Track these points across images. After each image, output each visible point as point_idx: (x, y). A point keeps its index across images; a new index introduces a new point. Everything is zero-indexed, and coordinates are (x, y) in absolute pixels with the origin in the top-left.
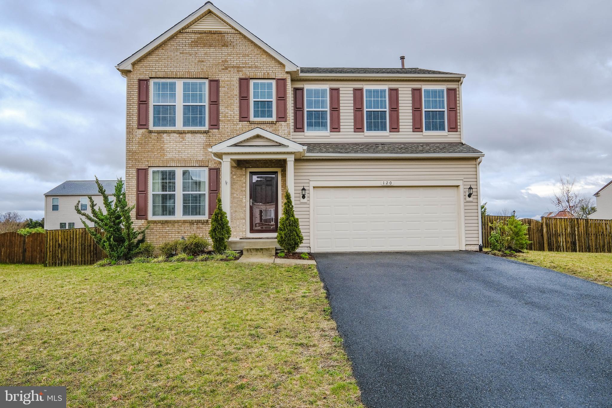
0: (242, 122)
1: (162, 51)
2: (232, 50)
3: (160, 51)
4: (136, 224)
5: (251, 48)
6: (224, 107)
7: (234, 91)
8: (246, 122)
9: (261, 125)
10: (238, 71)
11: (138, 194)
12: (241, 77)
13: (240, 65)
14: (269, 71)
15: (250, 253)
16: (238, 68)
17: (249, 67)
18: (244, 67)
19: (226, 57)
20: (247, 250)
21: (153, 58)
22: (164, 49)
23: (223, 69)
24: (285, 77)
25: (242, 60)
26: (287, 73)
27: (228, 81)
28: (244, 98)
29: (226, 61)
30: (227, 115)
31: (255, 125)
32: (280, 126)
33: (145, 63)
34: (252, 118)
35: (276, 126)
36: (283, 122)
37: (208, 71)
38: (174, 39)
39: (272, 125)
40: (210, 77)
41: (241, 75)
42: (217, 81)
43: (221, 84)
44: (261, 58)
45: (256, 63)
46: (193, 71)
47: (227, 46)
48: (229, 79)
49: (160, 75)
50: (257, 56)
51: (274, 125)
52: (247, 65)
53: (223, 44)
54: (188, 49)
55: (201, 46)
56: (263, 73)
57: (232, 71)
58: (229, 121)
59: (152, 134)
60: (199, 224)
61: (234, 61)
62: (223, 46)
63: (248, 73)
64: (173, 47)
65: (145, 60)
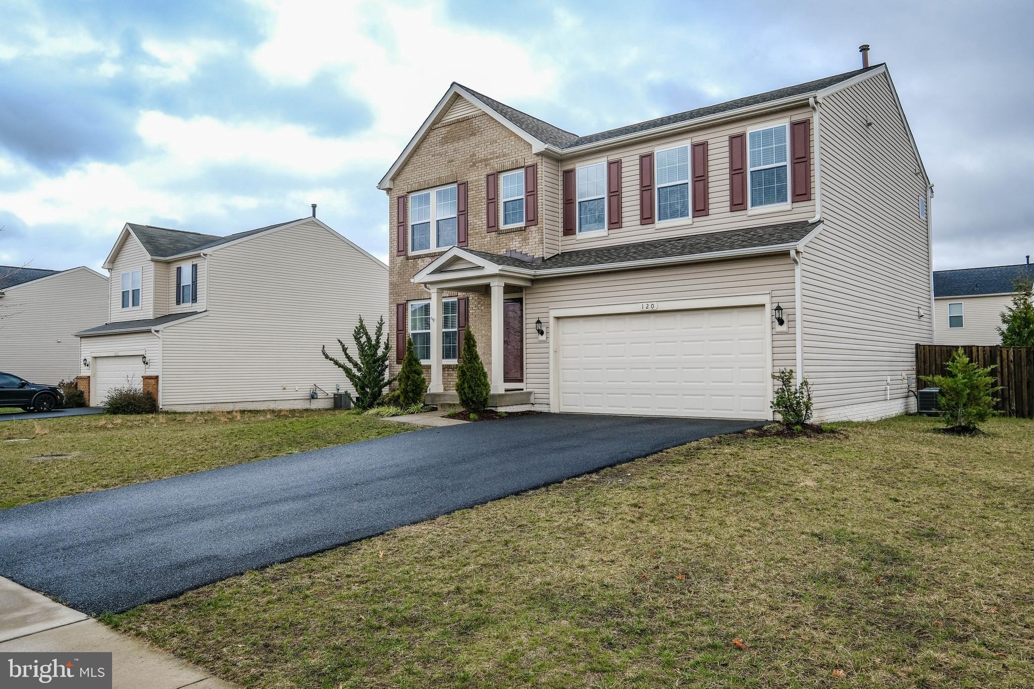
0: (490, 234)
1: (416, 157)
2: (479, 138)
3: (415, 159)
4: (397, 370)
5: (498, 130)
6: (472, 216)
7: (482, 193)
8: (494, 233)
9: (509, 234)
10: (486, 165)
11: (398, 334)
12: (489, 173)
13: (488, 157)
14: (517, 158)
15: (444, 410)
16: (486, 161)
17: (497, 157)
18: (491, 159)
19: (474, 150)
20: (441, 405)
21: (409, 168)
22: (419, 154)
23: (471, 166)
24: (535, 162)
25: (490, 149)
26: (538, 154)
27: (476, 181)
28: (492, 200)
29: (474, 155)
30: (475, 226)
31: (504, 234)
32: (530, 233)
33: (403, 176)
34: (502, 226)
35: (526, 233)
36: (534, 227)
37: (457, 172)
38: (426, 140)
39: (521, 232)
40: (458, 179)
41: (489, 171)
42: (465, 184)
43: (470, 186)
44: (510, 141)
45: (504, 150)
46: (444, 175)
47: (475, 135)
48: (477, 178)
49: (416, 187)
50: (505, 139)
51: (523, 231)
52: (495, 155)
53: (470, 133)
54: (439, 149)
55: (451, 141)
56: (511, 162)
57: (480, 167)
58: (477, 233)
59: (409, 261)
60: (450, 370)
61: (482, 153)
62: (471, 135)
63: (496, 165)
64: (426, 150)
65: (403, 173)
